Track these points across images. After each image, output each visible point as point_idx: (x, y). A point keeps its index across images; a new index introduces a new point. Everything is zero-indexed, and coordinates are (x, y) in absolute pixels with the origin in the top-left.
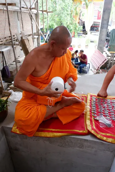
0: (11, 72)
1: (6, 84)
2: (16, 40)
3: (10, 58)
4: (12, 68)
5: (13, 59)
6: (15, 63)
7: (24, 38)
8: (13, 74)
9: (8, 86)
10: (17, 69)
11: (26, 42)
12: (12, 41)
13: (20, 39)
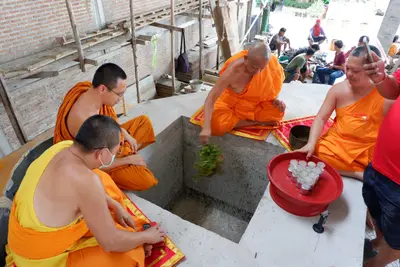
0: (190, 64)
1: (179, 83)
2: (207, 7)
3: (191, 39)
4: (193, 57)
5: (197, 41)
6: (198, 48)
7: (221, 5)
8: (193, 68)
9: (182, 87)
10: (200, 59)
11: (224, 12)
12: (199, 9)
13: (214, 5)
